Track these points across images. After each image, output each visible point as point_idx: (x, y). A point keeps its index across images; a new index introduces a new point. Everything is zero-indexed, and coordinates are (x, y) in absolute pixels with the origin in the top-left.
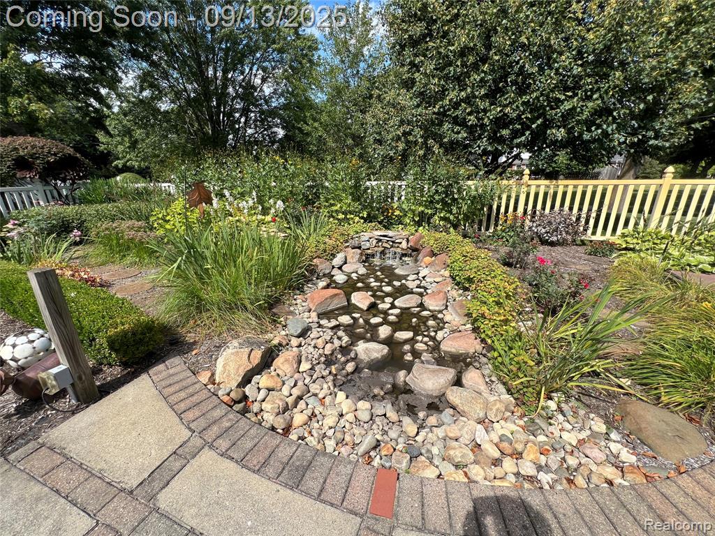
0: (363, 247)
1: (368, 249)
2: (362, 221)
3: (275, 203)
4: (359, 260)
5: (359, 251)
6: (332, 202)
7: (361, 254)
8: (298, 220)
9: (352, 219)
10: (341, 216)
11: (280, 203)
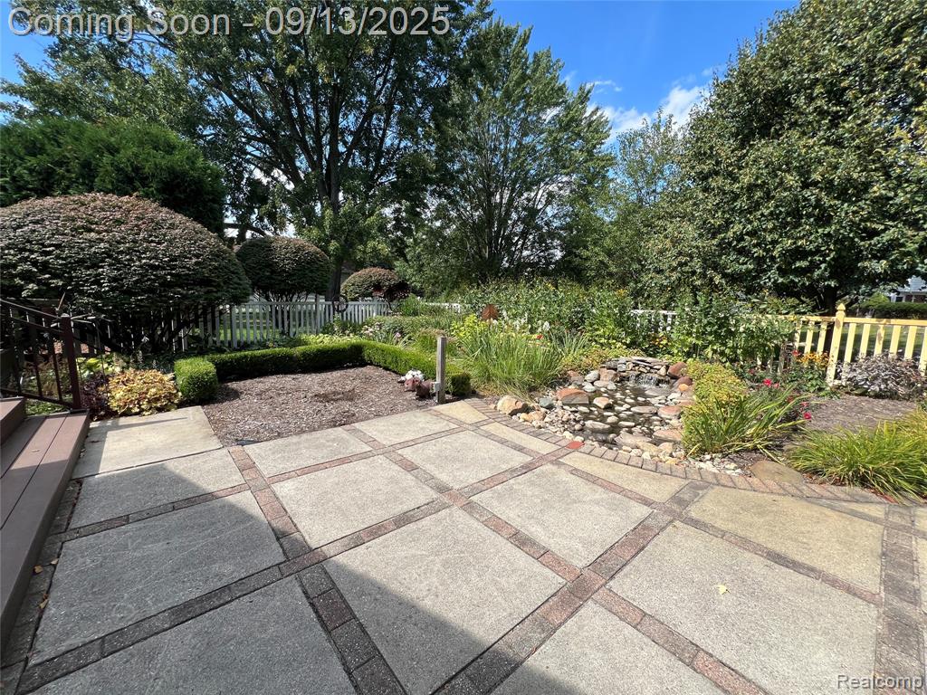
0: (619, 369)
1: (624, 372)
2: (625, 347)
3: (543, 324)
4: (612, 380)
5: (614, 372)
6: (596, 326)
7: (616, 375)
8: (561, 340)
9: (614, 344)
10: (603, 341)
11: (547, 323)
